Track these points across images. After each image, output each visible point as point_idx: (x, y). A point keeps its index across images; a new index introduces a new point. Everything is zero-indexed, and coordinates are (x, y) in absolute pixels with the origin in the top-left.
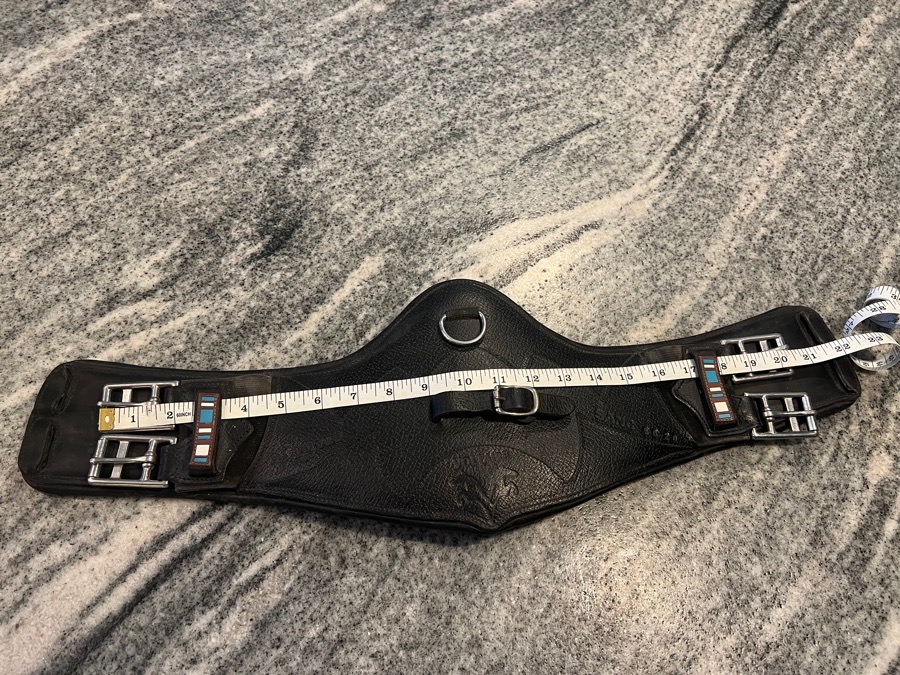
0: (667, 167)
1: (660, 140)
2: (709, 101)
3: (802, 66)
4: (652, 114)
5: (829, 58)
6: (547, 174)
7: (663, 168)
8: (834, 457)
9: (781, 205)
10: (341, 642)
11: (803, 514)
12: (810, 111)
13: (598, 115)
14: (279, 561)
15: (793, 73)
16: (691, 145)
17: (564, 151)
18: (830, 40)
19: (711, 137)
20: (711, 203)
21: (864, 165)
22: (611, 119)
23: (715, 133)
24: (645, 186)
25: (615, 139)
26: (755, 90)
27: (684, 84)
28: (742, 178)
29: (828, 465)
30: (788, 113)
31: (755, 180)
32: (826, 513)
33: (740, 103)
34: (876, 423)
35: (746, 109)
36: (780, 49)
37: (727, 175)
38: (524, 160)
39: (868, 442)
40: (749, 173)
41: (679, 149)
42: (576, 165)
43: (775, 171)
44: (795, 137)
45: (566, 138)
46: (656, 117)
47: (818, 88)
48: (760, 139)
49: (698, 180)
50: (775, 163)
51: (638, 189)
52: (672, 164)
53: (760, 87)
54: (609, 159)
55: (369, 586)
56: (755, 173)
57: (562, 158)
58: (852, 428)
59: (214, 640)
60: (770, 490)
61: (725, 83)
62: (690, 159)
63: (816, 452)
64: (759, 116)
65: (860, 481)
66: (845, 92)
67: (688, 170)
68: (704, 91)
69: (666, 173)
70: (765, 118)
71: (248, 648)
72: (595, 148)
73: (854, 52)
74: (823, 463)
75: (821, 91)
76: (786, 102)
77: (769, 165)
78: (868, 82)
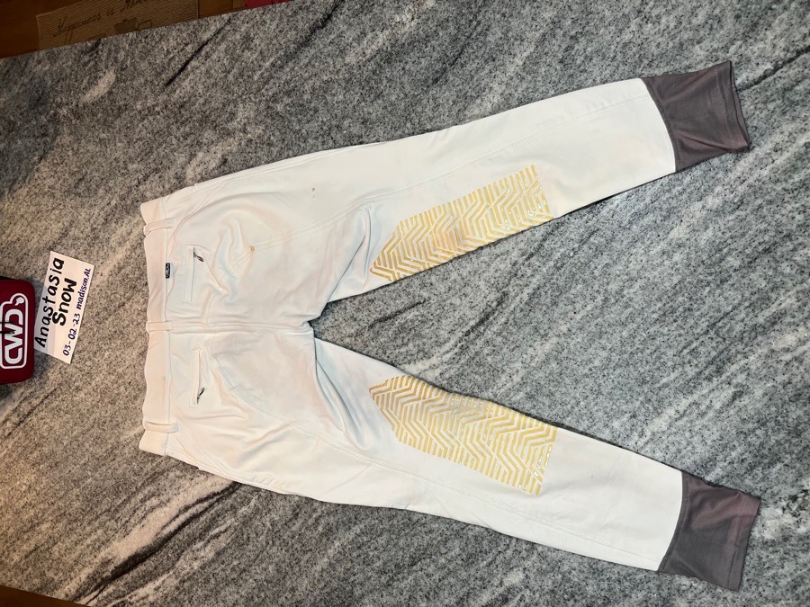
0: (459, 345)
1: (462, 321)
2: (511, 289)
3: (605, 259)
4: (463, 298)
5: (634, 251)
6: (382, 340)
7: (456, 346)
8: (489, 564)
9: (529, 389)
10: (245, 570)
11: (458, 588)
12: (589, 308)
13: (425, 295)
15: (593, 266)
16: (482, 328)
17: (397, 323)
18: (646, 229)
19: (499, 323)
20: (480, 379)
21: (612, 365)
22: (434, 300)
23: (503, 320)
24: (439, 359)
25: (431, 318)
26: (552, 281)
27: (496, 271)
28: (509, 362)
29: (483, 567)
30: (570, 307)
31: (518, 365)
32: (471, 591)
33: (534, 294)
34: (524, 554)
35: (537, 300)
36: (592, 239)
37: (499, 358)
38: (371, 326)
39: (514, 562)
40: (516, 359)
41: (473, 331)
42: (401, 335)
43: (537, 359)
44: (565, 330)
45: (400, 312)
46: (465, 301)
47: (608, 284)
48: (536, 329)
49: (477, 359)
50: (540, 352)
51: (434, 360)
52: (463, 343)
53: (557, 279)
54: (423, 333)
55: (257, 552)
56: (520, 359)
57: (393, 328)
58: (508, 551)
59: (202, 554)
60: (446, 570)
61: (529, 272)
62: (477, 341)
63: (480, 558)
64: (544, 308)
65: (499, 582)
66: (632, 291)
67: (472, 349)
68: (510, 280)
69: (456, 350)
70: (549, 311)
71: (213, 561)
72: (416, 323)
73: (663, 245)
74: (481, 565)
75: (609, 287)
76: (572, 296)
77: (534, 355)
78: (659, 280)
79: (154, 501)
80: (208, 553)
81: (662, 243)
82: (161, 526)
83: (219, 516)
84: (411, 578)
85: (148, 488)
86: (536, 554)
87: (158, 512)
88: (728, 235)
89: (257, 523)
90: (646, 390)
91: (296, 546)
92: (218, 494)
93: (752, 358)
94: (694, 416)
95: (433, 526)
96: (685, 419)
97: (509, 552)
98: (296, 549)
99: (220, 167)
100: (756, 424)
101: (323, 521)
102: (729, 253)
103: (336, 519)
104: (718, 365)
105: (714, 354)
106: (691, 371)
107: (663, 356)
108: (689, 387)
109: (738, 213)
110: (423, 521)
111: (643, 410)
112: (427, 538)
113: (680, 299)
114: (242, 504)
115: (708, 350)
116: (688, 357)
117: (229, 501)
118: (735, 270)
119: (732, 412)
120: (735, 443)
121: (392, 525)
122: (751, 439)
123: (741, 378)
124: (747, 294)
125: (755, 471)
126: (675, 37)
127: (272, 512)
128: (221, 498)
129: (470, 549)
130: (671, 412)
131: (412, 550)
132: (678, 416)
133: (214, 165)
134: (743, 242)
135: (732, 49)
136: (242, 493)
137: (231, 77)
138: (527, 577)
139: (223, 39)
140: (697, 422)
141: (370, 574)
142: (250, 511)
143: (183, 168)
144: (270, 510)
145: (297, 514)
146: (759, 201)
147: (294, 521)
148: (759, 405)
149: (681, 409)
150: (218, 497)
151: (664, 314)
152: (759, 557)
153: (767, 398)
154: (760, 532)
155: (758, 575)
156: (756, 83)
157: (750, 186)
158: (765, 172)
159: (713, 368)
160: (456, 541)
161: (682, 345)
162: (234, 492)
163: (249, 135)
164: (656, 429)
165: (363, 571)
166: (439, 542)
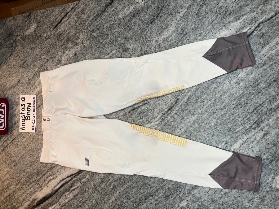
0: (161, 118)
1: (162, 110)
2: (180, 97)
3: (215, 86)
4: (163, 101)
5: (225, 82)
6: (133, 117)
9: (187, 134)
10: (84, 202)
12: (209, 104)
13: (149, 100)
14: (77, 188)
15: (210, 88)
16: (170, 112)
17: (138, 111)
19: (176, 110)
20: (169, 131)
22: (152, 102)
23: (177, 109)
24: (154, 123)
25: (151, 108)
26: (195, 94)
28: (180, 124)
30: (202, 104)
31: (183, 125)
33: (188, 99)
35: (190, 101)
37: (176, 123)
38: (129, 112)
40: (182, 123)
41: (166, 113)
42: (140, 115)
43: (190, 123)
44: (200, 112)
45: (139, 107)
46: (163, 102)
47: (216, 94)
48: (190, 112)
49: (168, 123)
51: (152, 124)
52: (163, 117)
53: (197, 93)
54: (148, 114)
55: (89, 195)
56: (184, 123)
57: (137, 112)
62: (168, 117)
64: (192, 104)
65: (178, 205)
66: (225, 97)
67: (166, 120)
68: (179, 94)
69: (160, 120)
70: (194, 105)
71: (73, 199)
72: (145, 111)
73: (236, 80)
74: (171, 199)
75: (216, 96)
76: (203, 99)
77: (189, 121)
78: (235, 93)
79: (51, 177)
80: (71, 196)
81: (235, 79)
82: (54, 186)
83: (75, 182)
84: (145, 204)
85: (49, 173)
86: (191, 195)
87: (53, 181)
88: (260, 75)
89: (88, 185)
90: (231, 133)
91: (103, 193)
92: (74, 174)
93: (270, 121)
94: (249, 142)
95: (153, 185)
96: (246, 144)
97: (181, 194)
98: (103, 194)
99: (74, 56)
100: (273, 145)
101: (112, 184)
102: (261, 82)
103: (117, 183)
104: (258, 124)
105: (256, 119)
106: (248, 126)
107: (237, 121)
108: (247, 132)
109: (263, 67)
110: (149, 183)
111: (230, 141)
112: (151, 189)
113: (243, 99)
114: (83, 178)
115: (254, 118)
116: (246, 121)
117: (78, 177)
118: (263, 88)
119: (263, 141)
120: (265, 152)
121: (138, 185)
122: (271, 151)
123: (267, 128)
124: (268, 97)
125: (273, 163)
126: (238, 4)
127: (94, 181)
128: (76, 176)
129: (167, 193)
130: (240, 141)
131: (145, 194)
132: (243, 143)
133: (72, 56)
134: (266, 78)
135: (260, 8)
136: (83, 174)
137: (77, 24)
138: (188, 203)
139: (75, 11)
140: (251, 145)
141: (130, 203)
142: (86, 181)
143: (61, 57)
144: (93, 180)
145: (103, 181)
146: (271, 63)
147: (102, 184)
148: (273, 138)
149: (244, 141)
150: (74, 175)
151: (237, 105)
152: (275, 195)
153: (276, 136)
154: (275, 185)
155: (275, 201)
156: (269, 20)
157: (268, 57)
158: (273, 52)
159: (256, 125)
160: (162, 190)
161: (244, 116)
162: (80, 173)
163: (84, 45)
164: (235, 148)
165: (127, 202)
166: (155, 191)
